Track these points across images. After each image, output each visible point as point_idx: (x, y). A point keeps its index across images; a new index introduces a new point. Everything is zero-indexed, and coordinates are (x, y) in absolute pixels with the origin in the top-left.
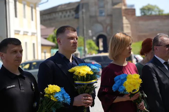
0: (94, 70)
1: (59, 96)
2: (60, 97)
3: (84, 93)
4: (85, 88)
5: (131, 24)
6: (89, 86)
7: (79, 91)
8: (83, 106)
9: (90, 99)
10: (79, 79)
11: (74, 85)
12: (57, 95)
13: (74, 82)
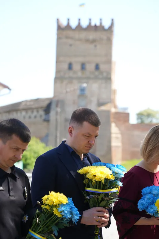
0: (116, 173)
1: (66, 210)
2: (66, 212)
3: (99, 206)
4: (100, 199)
5: (122, 134)
6: (106, 196)
7: (91, 203)
8: (95, 225)
9: (106, 216)
10: (92, 185)
11: (85, 194)
12: (63, 209)
13: (85, 188)
